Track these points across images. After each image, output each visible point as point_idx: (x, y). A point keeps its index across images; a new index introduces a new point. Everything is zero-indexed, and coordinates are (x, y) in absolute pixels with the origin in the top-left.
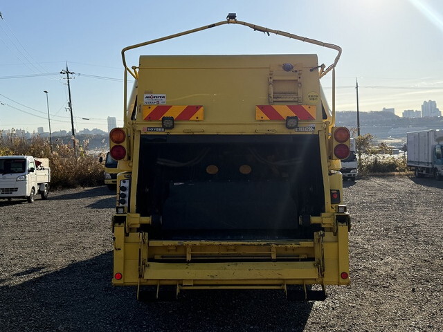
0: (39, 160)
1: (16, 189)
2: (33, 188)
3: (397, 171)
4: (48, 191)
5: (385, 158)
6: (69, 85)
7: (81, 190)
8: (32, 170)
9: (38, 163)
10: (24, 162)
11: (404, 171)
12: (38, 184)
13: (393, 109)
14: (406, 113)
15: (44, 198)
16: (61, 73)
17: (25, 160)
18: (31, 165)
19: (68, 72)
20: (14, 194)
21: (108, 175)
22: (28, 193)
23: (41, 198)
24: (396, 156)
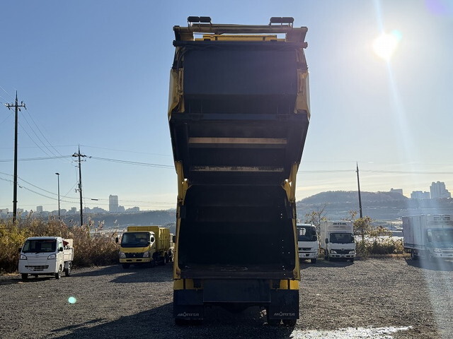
0: (65, 240)
1: (47, 267)
2: (61, 265)
3: (395, 253)
4: (71, 268)
5: (384, 240)
6: (80, 167)
7: (96, 268)
8: (61, 249)
9: (65, 243)
10: (54, 243)
11: (402, 253)
12: (65, 262)
13: (401, 190)
14: (414, 194)
15: (67, 275)
16: (73, 156)
17: (56, 240)
18: (60, 245)
19: (79, 155)
20: (45, 271)
21: (123, 255)
22: (57, 270)
23: (64, 275)
24: (395, 238)
